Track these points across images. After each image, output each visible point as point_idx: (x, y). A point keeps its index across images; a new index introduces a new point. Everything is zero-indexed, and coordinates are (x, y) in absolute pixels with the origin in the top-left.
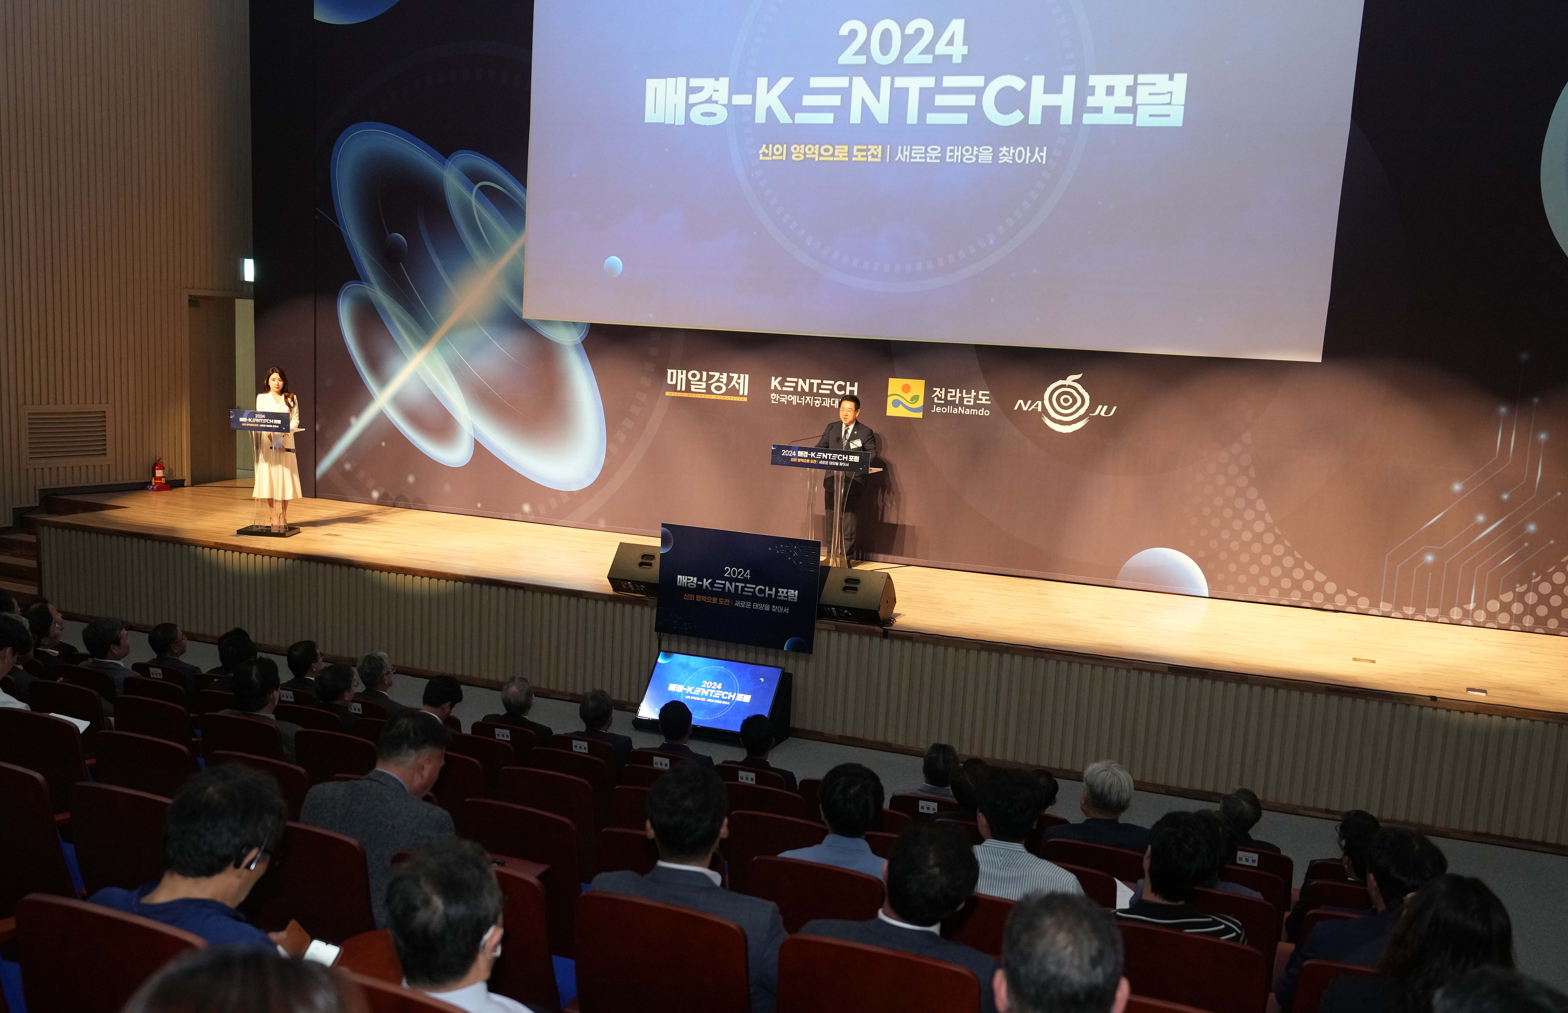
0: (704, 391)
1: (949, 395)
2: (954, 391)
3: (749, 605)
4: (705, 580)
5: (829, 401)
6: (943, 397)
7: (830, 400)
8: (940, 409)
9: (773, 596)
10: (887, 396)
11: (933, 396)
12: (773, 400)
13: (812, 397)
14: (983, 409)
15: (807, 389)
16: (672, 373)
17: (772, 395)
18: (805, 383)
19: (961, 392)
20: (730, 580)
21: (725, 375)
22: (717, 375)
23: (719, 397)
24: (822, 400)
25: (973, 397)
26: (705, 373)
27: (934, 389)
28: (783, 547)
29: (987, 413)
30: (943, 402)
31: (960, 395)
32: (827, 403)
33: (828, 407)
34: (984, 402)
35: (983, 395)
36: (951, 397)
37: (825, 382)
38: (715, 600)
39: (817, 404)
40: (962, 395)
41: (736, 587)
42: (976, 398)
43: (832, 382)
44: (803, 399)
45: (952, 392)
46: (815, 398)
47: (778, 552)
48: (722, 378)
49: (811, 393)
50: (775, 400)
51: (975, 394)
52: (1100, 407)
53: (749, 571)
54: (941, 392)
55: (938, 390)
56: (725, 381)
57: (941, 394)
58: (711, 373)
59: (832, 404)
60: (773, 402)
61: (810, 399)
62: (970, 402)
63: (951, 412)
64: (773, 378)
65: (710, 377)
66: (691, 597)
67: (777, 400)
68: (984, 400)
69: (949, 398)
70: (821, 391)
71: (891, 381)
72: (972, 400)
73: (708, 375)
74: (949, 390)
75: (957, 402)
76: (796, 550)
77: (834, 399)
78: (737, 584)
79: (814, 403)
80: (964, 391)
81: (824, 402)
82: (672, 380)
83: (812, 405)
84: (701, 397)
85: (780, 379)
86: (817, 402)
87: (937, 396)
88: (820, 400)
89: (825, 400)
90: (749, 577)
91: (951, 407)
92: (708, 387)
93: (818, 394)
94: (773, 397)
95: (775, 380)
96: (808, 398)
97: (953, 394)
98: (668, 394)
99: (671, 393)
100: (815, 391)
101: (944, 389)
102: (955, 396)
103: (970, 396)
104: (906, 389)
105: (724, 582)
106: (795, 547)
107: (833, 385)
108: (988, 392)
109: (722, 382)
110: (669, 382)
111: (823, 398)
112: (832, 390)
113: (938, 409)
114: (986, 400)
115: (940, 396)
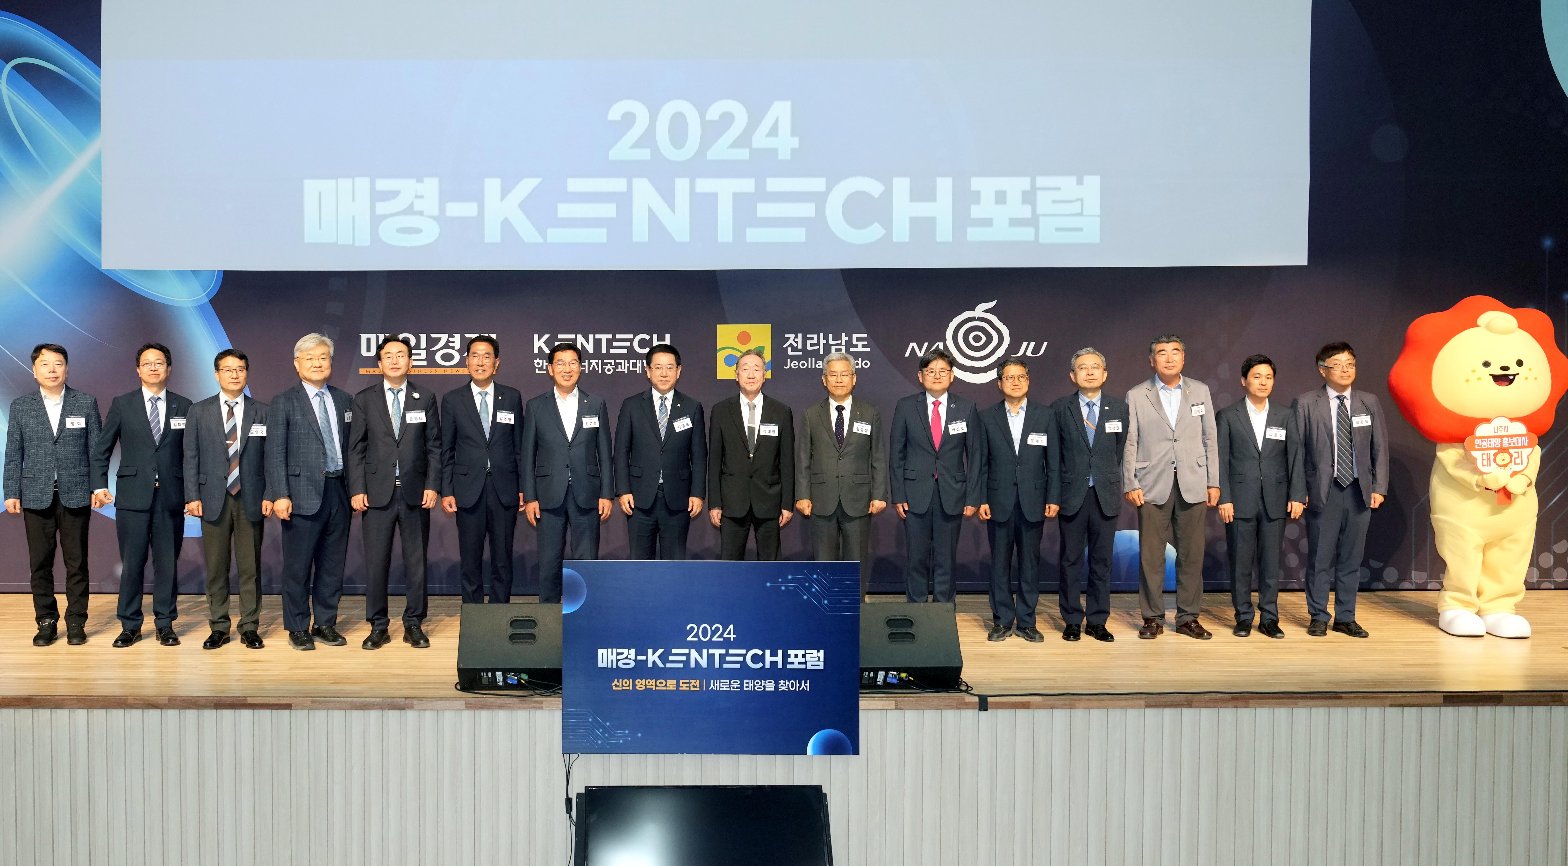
0: (425, 363)
1: (809, 342)
2: (815, 336)
3: (735, 685)
4: (650, 651)
5: (627, 365)
6: (800, 347)
7: (629, 363)
8: (797, 364)
9: (780, 666)
10: (714, 351)
11: (784, 346)
12: (537, 370)
13: (600, 361)
14: (860, 359)
15: (590, 348)
16: (369, 340)
17: (536, 362)
18: (588, 341)
19: (826, 338)
20: (699, 646)
21: (457, 337)
22: (444, 337)
23: (449, 371)
24: (617, 364)
25: (843, 343)
26: (423, 337)
27: (786, 336)
28: (792, 579)
29: (866, 364)
30: (801, 353)
31: (825, 342)
32: (625, 367)
33: (626, 372)
34: (860, 349)
35: (858, 339)
36: (812, 345)
37: (618, 336)
38: (671, 685)
39: (609, 370)
40: (828, 341)
41: (711, 657)
42: (849, 344)
43: (630, 336)
44: (586, 364)
45: (812, 339)
46: (605, 361)
47: (783, 588)
48: (453, 342)
49: (597, 354)
50: (541, 369)
51: (847, 339)
52: (1025, 344)
53: (732, 626)
54: (796, 340)
55: (792, 336)
56: (457, 345)
57: (797, 343)
58: (433, 336)
59: (631, 369)
60: (537, 372)
61: (598, 364)
62: (840, 350)
63: (813, 367)
64: (536, 337)
65: (432, 342)
66: (625, 684)
67: (545, 368)
68: (860, 346)
69: (809, 348)
70: (612, 351)
71: (721, 328)
72: (843, 348)
73: (429, 339)
74: (808, 336)
75: (821, 352)
76: (816, 581)
77: (635, 361)
78: (711, 651)
79: (603, 369)
80: (831, 336)
81: (620, 366)
82: (369, 350)
83: (600, 372)
84: (420, 373)
85: (546, 336)
86: (609, 367)
87: (791, 345)
88: (613, 364)
89: (621, 363)
90: (732, 636)
91: (813, 359)
92: (431, 357)
93: (608, 356)
94: (538, 364)
95: (539, 339)
96: (594, 362)
97: (815, 341)
98: (363, 371)
99: (368, 369)
100: (604, 351)
101: (800, 335)
102: (818, 344)
103: (839, 342)
104: (744, 338)
105: (686, 651)
106: (815, 576)
107: (631, 341)
108: (866, 335)
109: (453, 348)
110: (364, 353)
111: (617, 361)
112: (631, 348)
113: (794, 365)
114: (863, 346)
115: (795, 345)
